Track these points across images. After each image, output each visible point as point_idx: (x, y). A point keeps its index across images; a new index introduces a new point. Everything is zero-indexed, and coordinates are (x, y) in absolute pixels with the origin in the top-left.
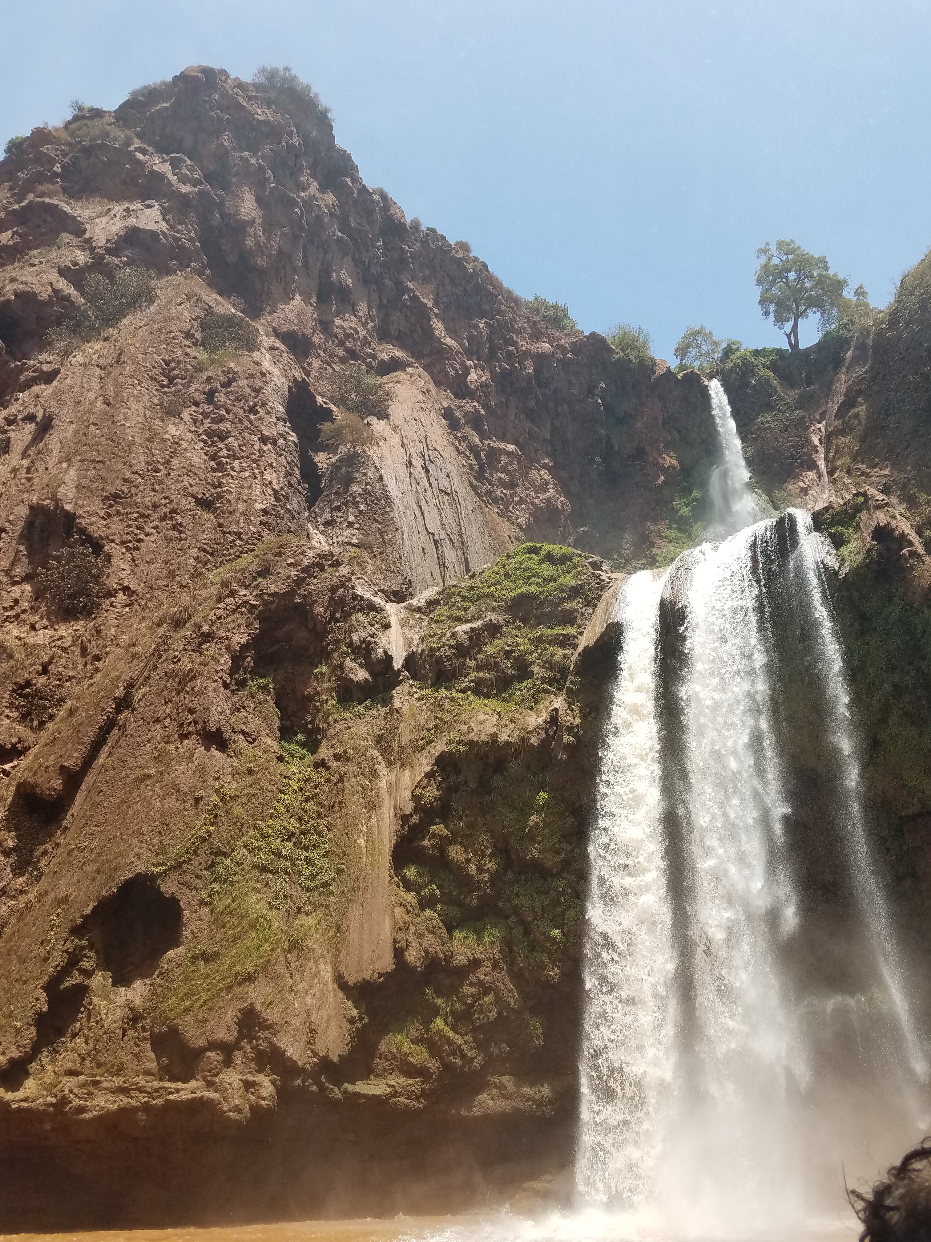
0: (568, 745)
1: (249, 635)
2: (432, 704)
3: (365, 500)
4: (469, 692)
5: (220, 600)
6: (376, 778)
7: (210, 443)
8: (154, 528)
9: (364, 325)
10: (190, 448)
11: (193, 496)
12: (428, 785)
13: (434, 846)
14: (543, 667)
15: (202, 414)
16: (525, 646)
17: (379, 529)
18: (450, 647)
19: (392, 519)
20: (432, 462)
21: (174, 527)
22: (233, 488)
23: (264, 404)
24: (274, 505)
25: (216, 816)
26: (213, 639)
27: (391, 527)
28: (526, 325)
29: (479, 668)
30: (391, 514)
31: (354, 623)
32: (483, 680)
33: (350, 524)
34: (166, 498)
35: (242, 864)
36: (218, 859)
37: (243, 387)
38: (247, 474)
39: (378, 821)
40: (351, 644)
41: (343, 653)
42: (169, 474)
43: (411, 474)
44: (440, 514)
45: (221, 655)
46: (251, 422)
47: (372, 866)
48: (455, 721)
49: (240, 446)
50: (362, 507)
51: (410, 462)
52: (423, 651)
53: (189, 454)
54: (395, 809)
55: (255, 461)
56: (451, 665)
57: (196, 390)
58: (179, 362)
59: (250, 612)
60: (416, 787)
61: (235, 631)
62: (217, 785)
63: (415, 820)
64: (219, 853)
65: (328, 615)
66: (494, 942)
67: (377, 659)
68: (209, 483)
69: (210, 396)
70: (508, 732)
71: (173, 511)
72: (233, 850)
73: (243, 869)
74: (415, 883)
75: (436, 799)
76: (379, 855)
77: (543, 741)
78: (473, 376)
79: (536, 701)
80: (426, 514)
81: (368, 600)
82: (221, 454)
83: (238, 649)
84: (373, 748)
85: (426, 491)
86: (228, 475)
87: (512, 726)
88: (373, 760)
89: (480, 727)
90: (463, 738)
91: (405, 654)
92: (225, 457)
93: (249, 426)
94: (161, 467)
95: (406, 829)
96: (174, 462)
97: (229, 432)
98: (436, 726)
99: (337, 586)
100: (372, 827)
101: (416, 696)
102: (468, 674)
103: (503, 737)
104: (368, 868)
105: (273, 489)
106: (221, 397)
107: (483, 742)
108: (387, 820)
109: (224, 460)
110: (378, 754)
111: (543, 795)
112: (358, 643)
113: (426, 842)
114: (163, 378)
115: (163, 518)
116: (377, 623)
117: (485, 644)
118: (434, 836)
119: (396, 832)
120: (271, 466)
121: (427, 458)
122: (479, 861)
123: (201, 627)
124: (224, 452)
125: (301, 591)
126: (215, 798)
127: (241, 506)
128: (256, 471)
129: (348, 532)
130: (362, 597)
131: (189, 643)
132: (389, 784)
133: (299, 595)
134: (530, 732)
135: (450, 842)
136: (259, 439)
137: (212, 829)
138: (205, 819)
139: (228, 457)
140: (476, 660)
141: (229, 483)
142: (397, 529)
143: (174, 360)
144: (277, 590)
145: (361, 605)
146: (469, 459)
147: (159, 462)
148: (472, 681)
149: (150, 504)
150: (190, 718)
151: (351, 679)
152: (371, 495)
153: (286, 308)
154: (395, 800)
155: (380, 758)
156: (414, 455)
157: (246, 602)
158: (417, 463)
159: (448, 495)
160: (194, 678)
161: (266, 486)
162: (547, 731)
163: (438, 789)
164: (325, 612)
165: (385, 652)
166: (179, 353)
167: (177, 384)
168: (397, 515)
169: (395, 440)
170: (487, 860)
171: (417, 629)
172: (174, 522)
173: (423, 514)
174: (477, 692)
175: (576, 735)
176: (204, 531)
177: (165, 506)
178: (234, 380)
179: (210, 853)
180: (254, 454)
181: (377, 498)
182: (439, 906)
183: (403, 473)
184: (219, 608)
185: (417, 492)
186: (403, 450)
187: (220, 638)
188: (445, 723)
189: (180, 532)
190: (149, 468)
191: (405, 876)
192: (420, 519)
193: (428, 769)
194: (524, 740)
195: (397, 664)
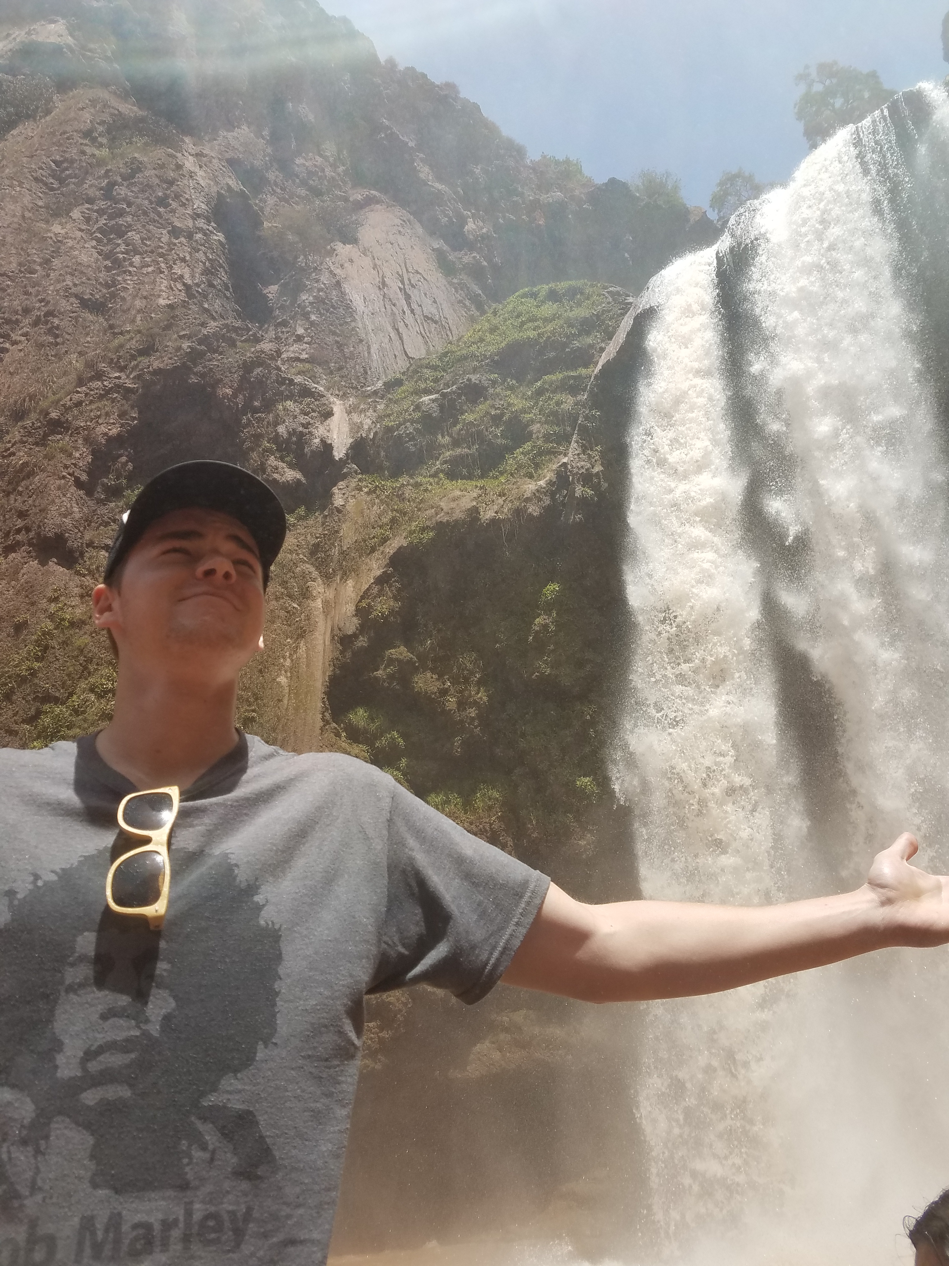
0: (584, 500)
1: (122, 426)
2: (387, 497)
3: (318, 310)
4: (441, 475)
5: (81, 382)
6: (308, 598)
7: (105, 241)
8: (22, 335)
9: (334, 166)
10: (78, 246)
11: (76, 296)
12: (381, 593)
13: (391, 677)
14: (546, 422)
15: (97, 211)
16: (517, 403)
17: (337, 342)
18: (412, 422)
19: (353, 329)
20: (413, 286)
21: (50, 331)
22: (130, 284)
23: (177, 197)
24: (185, 301)
25: (46, 648)
26: (67, 429)
27: (353, 339)
28: (532, 176)
29: (456, 443)
30: (353, 324)
31: (281, 413)
32: (462, 457)
33: (299, 338)
34: (41, 301)
35: (84, 712)
36: (46, 707)
37: (150, 176)
38: (150, 269)
39: (308, 650)
40: (276, 439)
41: (265, 450)
42: (48, 275)
43: (384, 296)
44: (426, 343)
45: (77, 449)
46: (159, 215)
47: (297, 709)
48: (419, 510)
49: (142, 239)
50: (313, 317)
51: (384, 284)
52: (376, 434)
53: (76, 253)
54: (332, 630)
55: (162, 255)
56: (415, 445)
57: (91, 186)
58: (72, 161)
59: (125, 398)
60: (363, 598)
61: (100, 421)
62: (53, 607)
63: (362, 642)
64: (47, 698)
65: (240, 399)
66: (490, 808)
67: (312, 451)
68: (100, 283)
69: (108, 192)
70: (496, 507)
71: (50, 314)
72: (71, 694)
73: (85, 720)
74: (366, 731)
75: (392, 612)
76: (306, 694)
77: (547, 509)
78: (471, 226)
79: (537, 466)
80: (405, 337)
81: (300, 384)
82: (118, 250)
83: (103, 442)
84: (304, 562)
85: (404, 312)
86: (125, 272)
87: (501, 501)
88: (304, 575)
89: (453, 505)
90: (428, 523)
91: (351, 440)
92: (123, 253)
93: (157, 218)
94: (38, 268)
95: (349, 654)
96: (56, 262)
97: (130, 226)
98: (393, 520)
99: (252, 362)
100: (298, 659)
101: (366, 490)
102: (440, 455)
103: (488, 514)
104: (291, 711)
105: (185, 284)
106: (122, 191)
107: (456, 521)
108: (320, 648)
109: (121, 256)
110: (312, 569)
111: (552, 588)
112: (285, 435)
113: (380, 673)
114: (52, 181)
115: (36, 323)
116: (314, 411)
117: (462, 414)
118: (391, 661)
119: (333, 660)
120: (183, 260)
121: (406, 282)
122: (461, 692)
123: (48, 414)
124: (123, 248)
125: (199, 368)
126: (49, 625)
127: (139, 303)
128: (163, 265)
129: (295, 347)
130: (291, 381)
131: (30, 434)
132: (326, 603)
133: (195, 374)
134: (528, 500)
135: (416, 670)
136: (169, 232)
137: (36, 665)
138: (29, 653)
139: (126, 252)
140: (450, 435)
141: (125, 281)
142: (361, 341)
143: (66, 160)
144: (161, 366)
145: (290, 392)
146: (469, 310)
147: (35, 261)
148: (445, 462)
149: (19, 308)
150: (20, 523)
151: (275, 479)
152: (324, 303)
153: (230, 135)
154: (333, 622)
155: (315, 574)
156: (388, 274)
157: (119, 386)
158: (394, 285)
159: (436, 322)
160: (30, 474)
161: (175, 280)
162: (553, 495)
163: (395, 598)
164: (235, 395)
165: (323, 441)
166: (73, 153)
167: (68, 184)
168: (360, 325)
169: (367, 262)
170: (473, 690)
171: (370, 413)
172: (49, 326)
173: (401, 338)
174: (452, 475)
175: (596, 488)
176: (88, 334)
177: (39, 309)
178: (139, 170)
179: (34, 699)
180: (162, 247)
181: (333, 306)
182: (404, 762)
183: (374, 294)
184: (78, 392)
185: (393, 314)
186: (375, 272)
187: (77, 429)
188: (405, 514)
189: (57, 336)
190: (23, 269)
191: (350, 724)
192: (398, 343)
193: (379, 573)
194: (518, 512)
195: (339, 453)
